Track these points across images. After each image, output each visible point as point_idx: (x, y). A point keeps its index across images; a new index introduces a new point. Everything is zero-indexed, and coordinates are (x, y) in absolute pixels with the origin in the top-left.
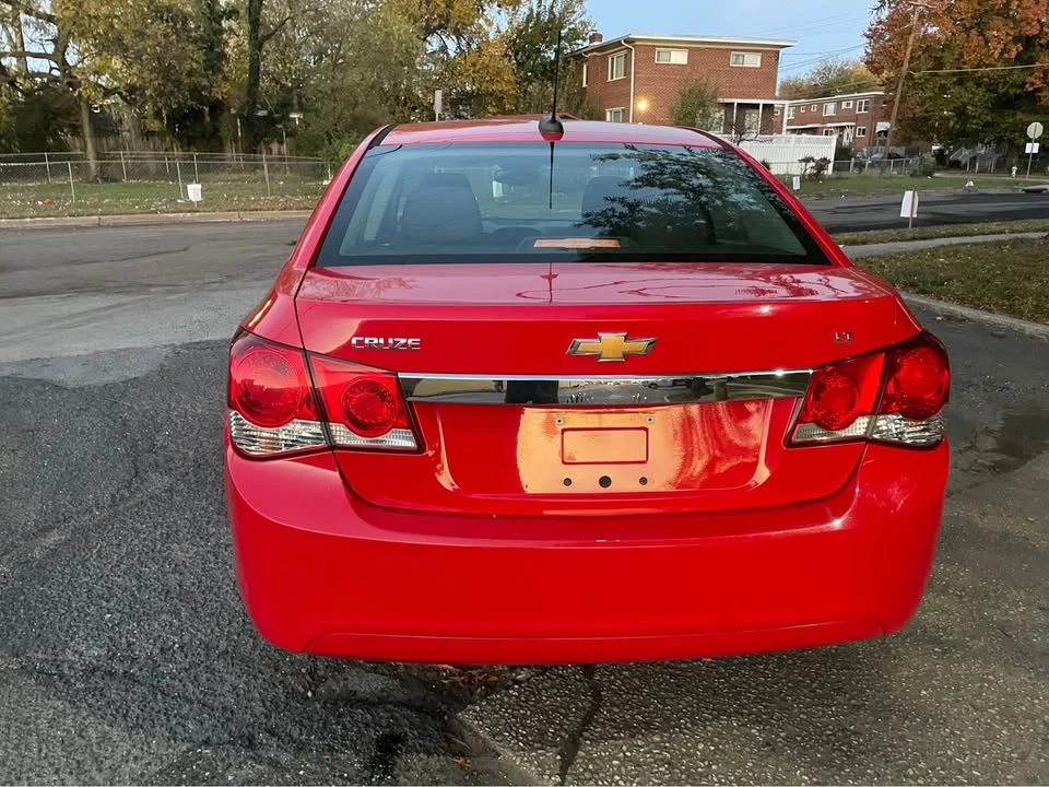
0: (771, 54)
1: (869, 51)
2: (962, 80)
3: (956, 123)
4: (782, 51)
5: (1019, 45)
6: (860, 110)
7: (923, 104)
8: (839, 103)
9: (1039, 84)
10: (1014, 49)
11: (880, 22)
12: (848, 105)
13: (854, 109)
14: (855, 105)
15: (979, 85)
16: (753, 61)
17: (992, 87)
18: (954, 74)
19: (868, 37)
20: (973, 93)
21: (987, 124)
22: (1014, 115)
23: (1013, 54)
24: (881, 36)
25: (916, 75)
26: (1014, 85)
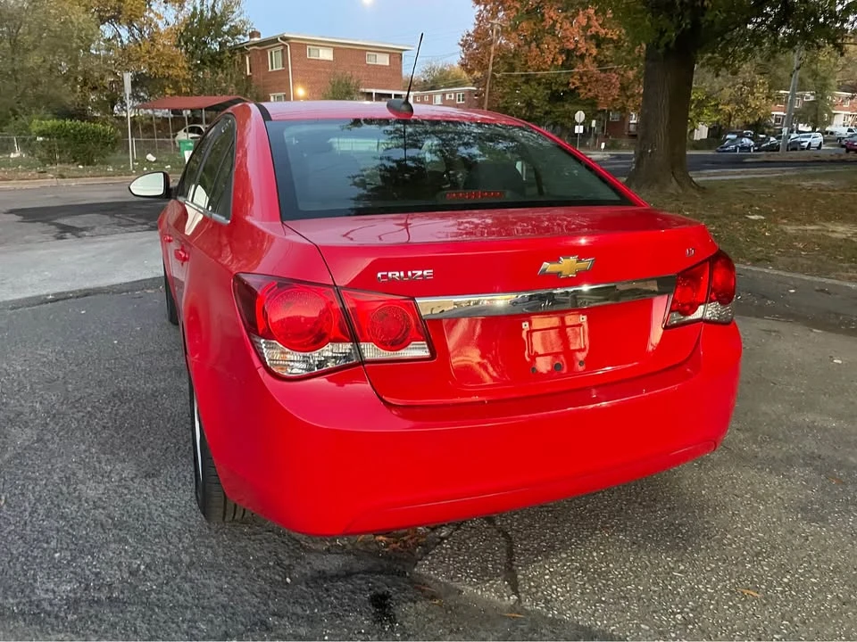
0: (396, 56)
1: (463, 56)
2: (528, 79)
3: (526, 111)
4: (404, 53)
5: (563, 56)
6: (459, 100)
7: (504, 97)
8: (444, 94)
9: (578, 84)
10: (560, 58)
11: (468, 35)
12: (450, 96)
13: (455, 100)
14: (455, 97)
15: (539, 84)
16: (383, 60)
17: (548, 85)
18: (522, 75)
19: (461, 45)
20: (535, 89)
21: (547, 113)
22: (563, 106)
23: (560, 63)
24: (470, 46)
25: (498, 75)
26: (562, 84)
